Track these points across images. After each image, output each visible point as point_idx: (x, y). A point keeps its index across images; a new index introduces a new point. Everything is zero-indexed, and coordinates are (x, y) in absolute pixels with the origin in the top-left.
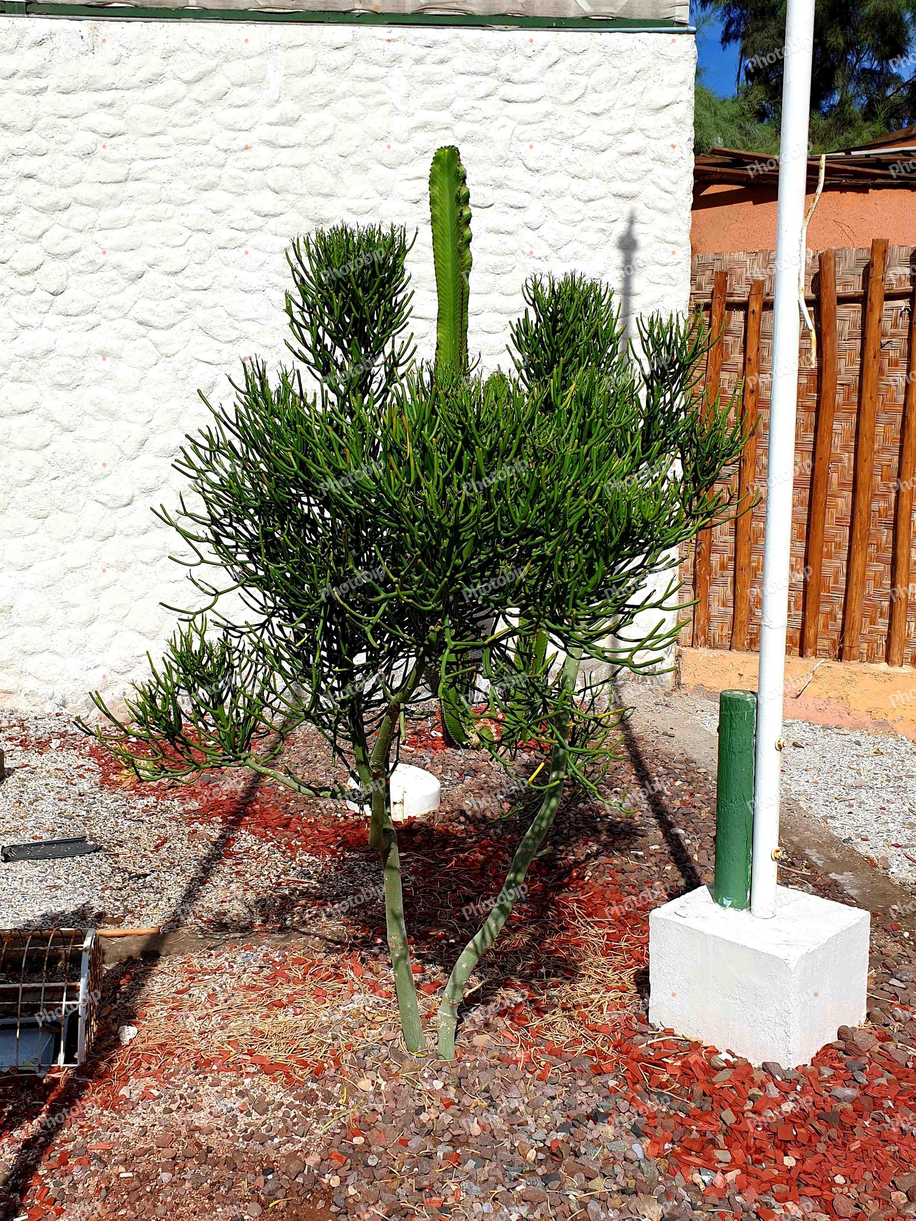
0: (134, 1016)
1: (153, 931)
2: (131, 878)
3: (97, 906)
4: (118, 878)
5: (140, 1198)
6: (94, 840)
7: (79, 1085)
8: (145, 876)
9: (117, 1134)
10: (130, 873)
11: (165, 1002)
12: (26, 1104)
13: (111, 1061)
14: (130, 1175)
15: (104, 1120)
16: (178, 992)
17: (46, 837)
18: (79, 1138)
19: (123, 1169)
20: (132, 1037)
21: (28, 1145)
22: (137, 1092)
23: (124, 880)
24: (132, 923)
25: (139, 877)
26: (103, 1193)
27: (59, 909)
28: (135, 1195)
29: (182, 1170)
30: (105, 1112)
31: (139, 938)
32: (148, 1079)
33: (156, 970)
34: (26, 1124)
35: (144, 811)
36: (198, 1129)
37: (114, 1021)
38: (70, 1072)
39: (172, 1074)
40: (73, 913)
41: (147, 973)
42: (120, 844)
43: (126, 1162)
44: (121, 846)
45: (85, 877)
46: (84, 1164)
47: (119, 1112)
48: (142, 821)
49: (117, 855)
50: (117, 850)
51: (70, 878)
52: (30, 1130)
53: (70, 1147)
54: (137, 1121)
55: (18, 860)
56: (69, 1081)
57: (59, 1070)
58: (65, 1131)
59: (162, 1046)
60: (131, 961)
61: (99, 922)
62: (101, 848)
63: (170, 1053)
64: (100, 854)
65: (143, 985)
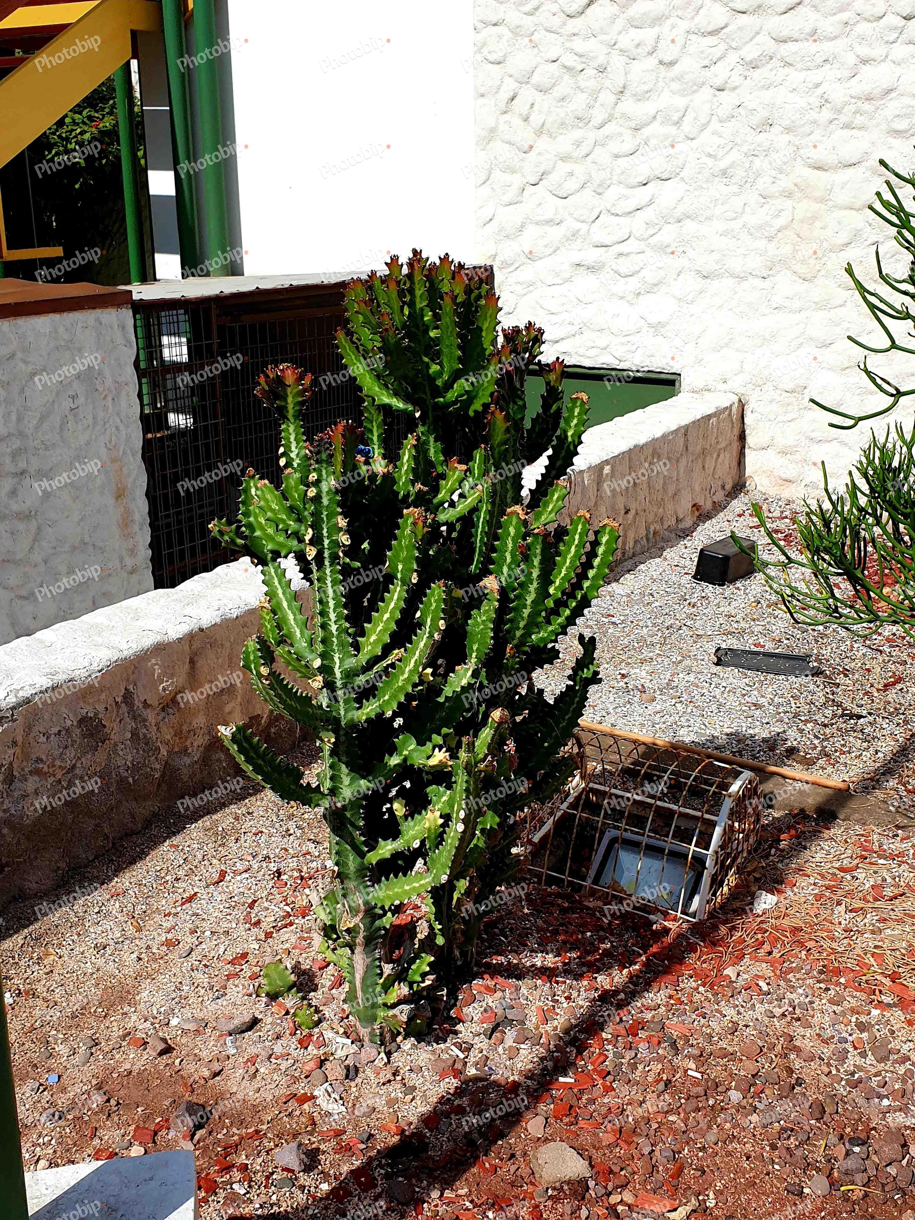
0: (781, 882)
1: (842, 785)
2: (843, 715)
3: (793, 738)
4: (829, 712)
5: (698, 1110)
6: (820, 661)
7: (689, 944)
8: (860, 717)
9: (703, 1021)
10: (844, 709)
11: (823, 877)
12: (625, 946)
13: (734, 928)
14: (699, 1076)
15: (697, 997)
16: (841, 869)
17: (769, 647)
18: (663, 1009)
19: (693, 1066)
20: (767, 906)
21: (606, 997)
22: (745, 976)
23: (834, 716)
24: (823, 768)
25: (851, 716)
26: (661, 1086)
27: (751, 732)
28: (693, 1103)
29: (758, 1095)
30: (701, 989)
31: (821, 790)
32: (764, 965)
33: (826, 834)
34: (615, 972)
35: (888, 640)
36: (798, 1050)
37: (757, 880)
38: (684, 925)
39: (791, 970)
40: (764, 740)
41: (815, 834)
42: (845, 673)
43: (701, 1058)
44: (846, 676)
45: (793, 702)
46: (654, 1043)
47: (715, 994)
48: (881, 652)
49: (838, 685)
50: (840, 679)
51: (776, 699)
52: (616, 979)
53: (648, 1015)
54: (730, 1012)
55: (728, 666)
56: (680, 936)
57: (675, 919)
58: (651, 995)
59: (796, 930)
60: (801, 815)
61: (787, 757)
62: (822, 673)
63: (801, 944)
64: (819, 680)
65: (805, 848)
